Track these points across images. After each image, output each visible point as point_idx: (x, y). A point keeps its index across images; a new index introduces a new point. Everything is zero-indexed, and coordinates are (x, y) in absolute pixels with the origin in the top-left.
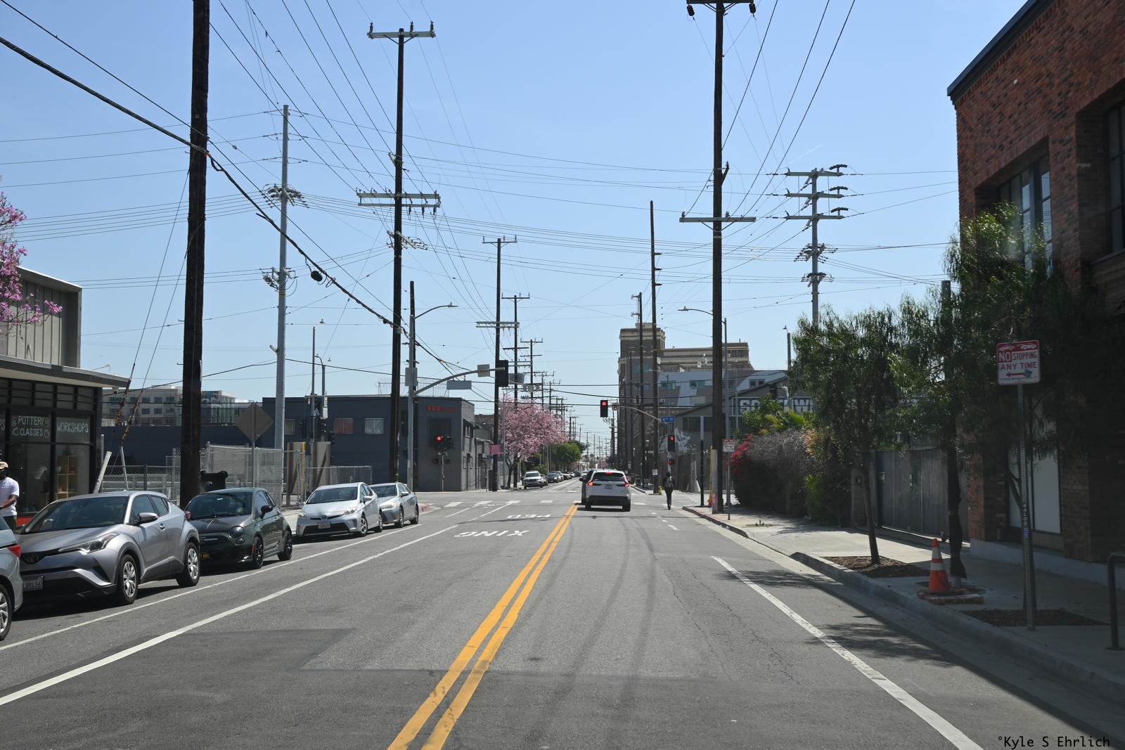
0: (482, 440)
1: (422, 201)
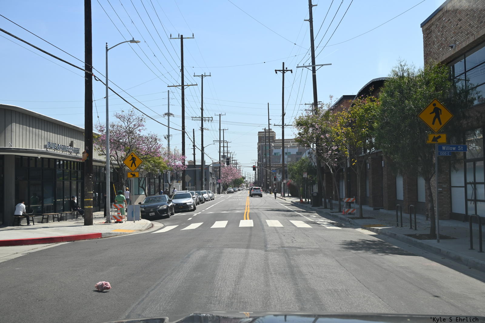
0: (214, 178)
1: (208, 119)
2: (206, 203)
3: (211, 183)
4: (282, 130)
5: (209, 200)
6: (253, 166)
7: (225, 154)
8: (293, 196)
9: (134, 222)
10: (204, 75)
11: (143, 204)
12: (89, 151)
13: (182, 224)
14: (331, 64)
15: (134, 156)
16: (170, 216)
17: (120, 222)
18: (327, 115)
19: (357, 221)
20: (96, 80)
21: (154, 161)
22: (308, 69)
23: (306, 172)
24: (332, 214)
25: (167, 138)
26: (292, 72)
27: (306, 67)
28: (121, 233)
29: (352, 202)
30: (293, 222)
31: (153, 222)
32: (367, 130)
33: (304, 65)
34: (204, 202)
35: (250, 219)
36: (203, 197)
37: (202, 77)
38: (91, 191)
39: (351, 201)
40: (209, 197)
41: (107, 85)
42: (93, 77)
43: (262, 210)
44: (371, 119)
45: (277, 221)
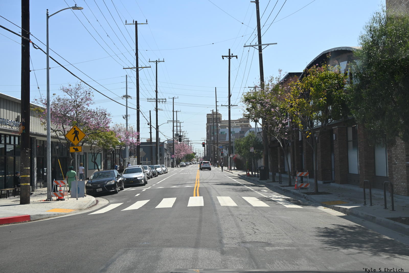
0: (168, 153)
1: (162, 100)
2: (159, 176)
3: (166, 158)
4: (229, 110)
5: (163, 174)
6: (203, 143)
7: (178, 133)
8: (238, 169)
9: (77, 199)
10: (158, 60)
11: (91, 180)
12: (26, 124)
13: (128, 202)
14: (276, 44)
15: (77, 129)
16: (119, 191)
17: (62, 200)
18: (275, 89)
19: (313, 197)
20: (35, 48)
21: (106, 137)
22: (255, 48)
23: (253, 146)
24: (283, 188)
25: (125, 118)
26: (237, 58)
27: (252, 46)
28: (54, 214)
29: (306, 177)
30: (245, 198)
31: (98, 198)
32: (325, 100)
33: (251, 45)
34: (157, 176)
35: (200, 195)
36: (156, 171)
37: (157, 62)
38: (27, 167)
39: (304, 175)
40: (162, 171)
41: (47, 54)
42: (31, 44)
43: (212, 184)
44: (329, 88)
45: (229, 198)
